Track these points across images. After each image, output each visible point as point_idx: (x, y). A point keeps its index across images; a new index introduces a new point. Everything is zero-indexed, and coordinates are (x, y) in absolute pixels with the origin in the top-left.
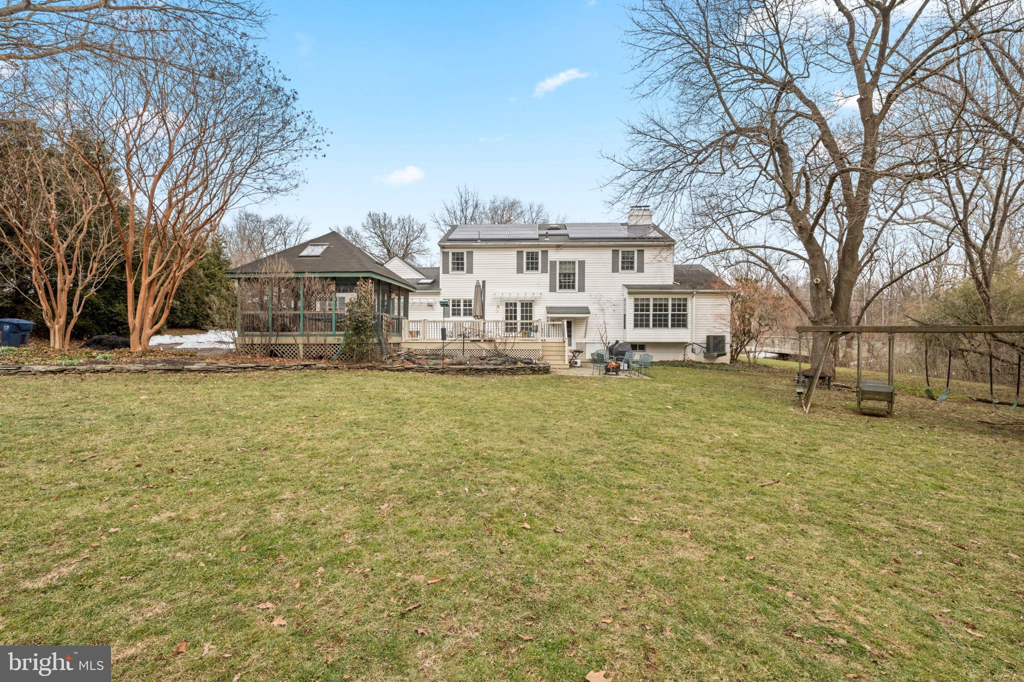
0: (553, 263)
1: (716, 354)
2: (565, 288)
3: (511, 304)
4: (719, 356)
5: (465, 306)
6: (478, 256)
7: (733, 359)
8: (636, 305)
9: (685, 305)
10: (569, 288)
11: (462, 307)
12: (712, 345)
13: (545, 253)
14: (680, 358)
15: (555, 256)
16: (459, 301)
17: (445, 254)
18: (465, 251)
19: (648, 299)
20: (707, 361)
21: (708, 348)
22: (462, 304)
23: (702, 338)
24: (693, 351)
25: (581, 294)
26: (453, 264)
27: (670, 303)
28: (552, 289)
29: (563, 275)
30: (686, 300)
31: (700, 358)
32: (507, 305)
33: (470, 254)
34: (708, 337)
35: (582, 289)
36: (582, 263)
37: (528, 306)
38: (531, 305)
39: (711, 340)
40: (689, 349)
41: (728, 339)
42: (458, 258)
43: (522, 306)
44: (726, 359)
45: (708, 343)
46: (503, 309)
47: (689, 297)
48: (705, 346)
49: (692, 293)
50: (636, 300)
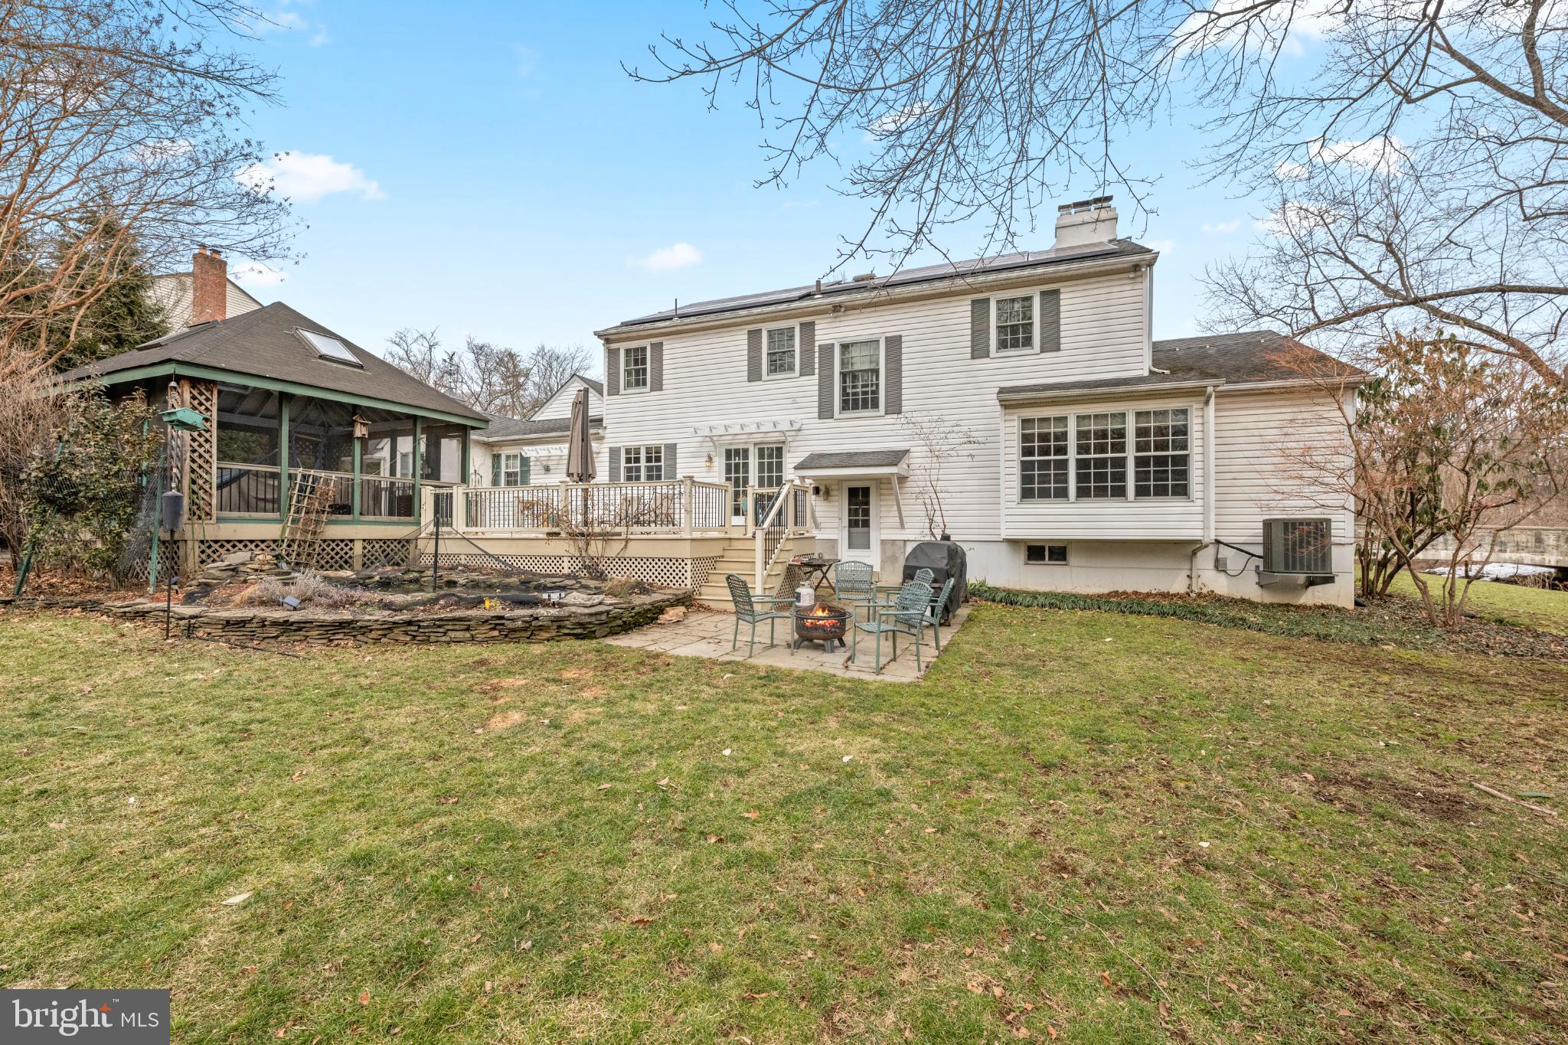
0: (827, 350)
1: (1301, 578)
2: (855, 407)
3: (737, 452)
4: (1311, 582)
5: (649, 460)
6: (672, 350)
7: (1367, 593)
8: (1026, 438)
9: (1182, 431)
10: (865, 406)
11: (643, 463)
12: (1279, 549)
13: (808, 328)
14: (1177, 584)
15: (828, 333)
16: (637, 451)
17: (612, 355)
18: (646, 343)
19: (1062, 420)
20: (1268, 598)
21: (1267, 557)
22: (643, 456)
23: (1247, 528)
24: (1219, 565)
25: (890, 419)
26: (628, 373)
27: (1131, 426)
28: (825, 411)
29: (849, 376)
30: (1184, 412)
31: (1249, 588)
32: (728, 453)
33: (658, 348)
34: (1268, 525)
35: (895, 407)
36: (894, 344)
37: (773, 455)
38: (779, 450)
39: (1278, 534)
40: (1205, 559)
41: (1345, 529)
42: (637, 357)
43: (761, 455)
44: (1342, 592)
45: (1268, 544)
46: (720, 463)
47: (1194, 406)
48: (1259, 550)
49: (1199, 393)
50: (1026, 422)
